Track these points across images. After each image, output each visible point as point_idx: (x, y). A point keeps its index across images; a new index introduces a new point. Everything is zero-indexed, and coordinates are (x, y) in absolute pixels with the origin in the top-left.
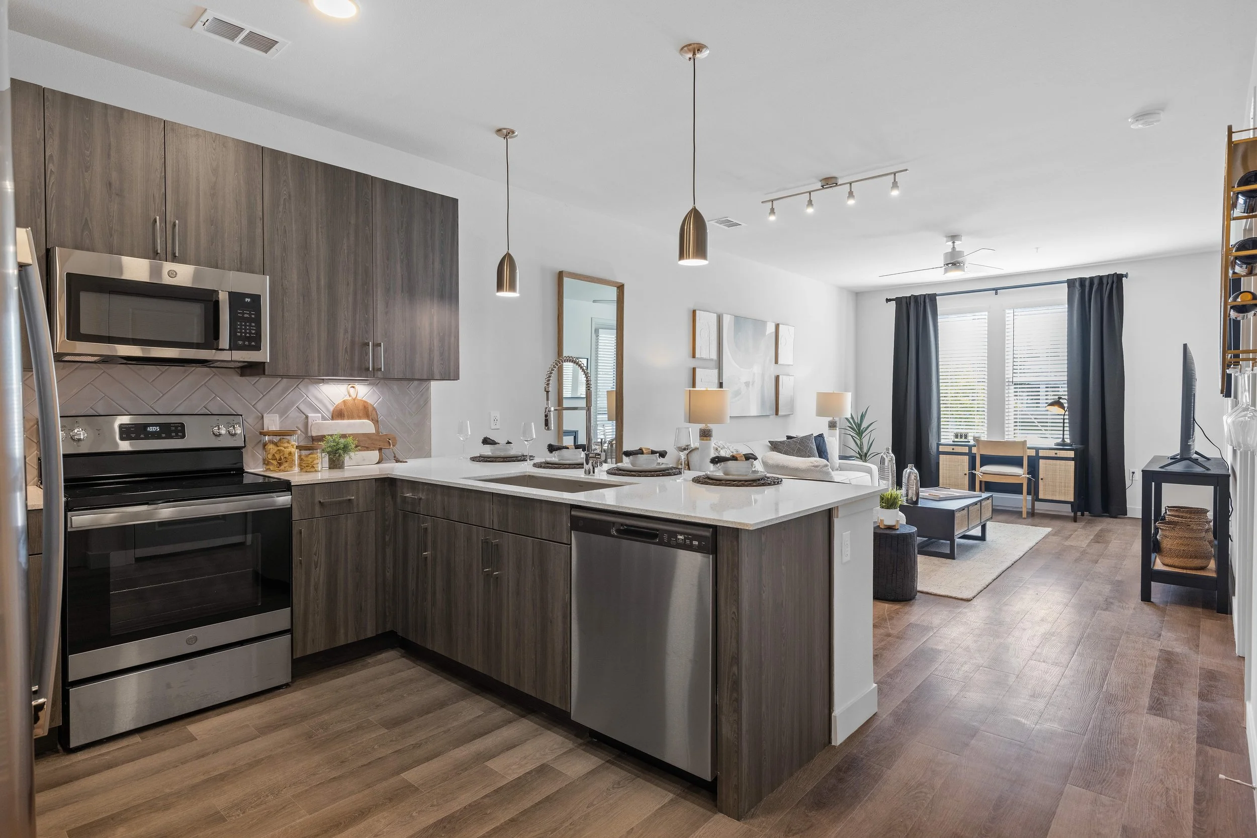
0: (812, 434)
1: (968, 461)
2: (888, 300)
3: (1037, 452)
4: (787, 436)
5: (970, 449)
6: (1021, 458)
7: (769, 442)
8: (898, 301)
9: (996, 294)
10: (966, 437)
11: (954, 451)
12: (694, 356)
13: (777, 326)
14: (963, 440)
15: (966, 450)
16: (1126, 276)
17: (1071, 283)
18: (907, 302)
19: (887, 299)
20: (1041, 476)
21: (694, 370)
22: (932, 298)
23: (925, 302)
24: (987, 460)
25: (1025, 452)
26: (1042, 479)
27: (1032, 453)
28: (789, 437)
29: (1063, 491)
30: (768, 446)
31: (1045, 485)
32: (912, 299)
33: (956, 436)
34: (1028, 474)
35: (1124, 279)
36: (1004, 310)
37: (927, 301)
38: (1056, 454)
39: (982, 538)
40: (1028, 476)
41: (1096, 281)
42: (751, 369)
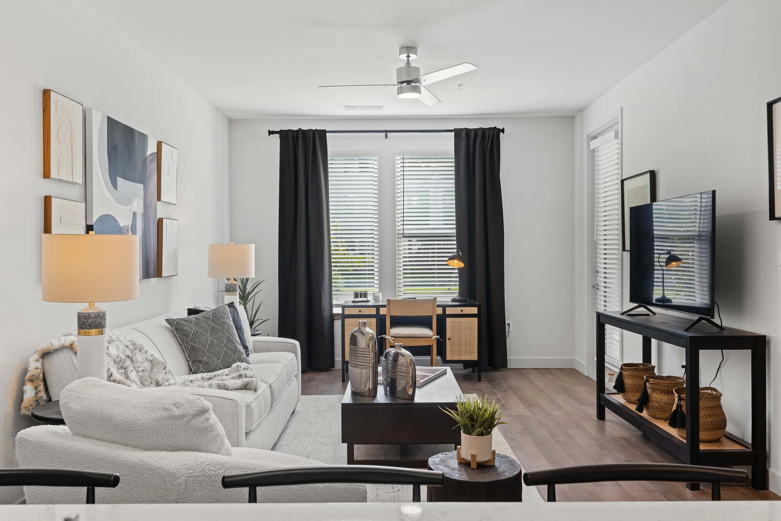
1: (375, 324)
2: (270, 133)
3: (444, 311)
5: (378, 311)
6: (430, 318)
7: (167, 320)
8: (285, 135)
9: (386, 137)
10: (365, 295)
11: (361, 313)
12: (46, 174)
13: (159, 144)
14: (363, 299)
15: (373, 311)
16: (503, 131)
17: (458, 133)
18: (293, 136)
19: (269, 132)
20: (448, 336)
21: (47, 200)
22: (322, 134)
23: (314, 138)
24: (398, 322)
25: (434, 311)
26: (449, 339)
27: (440, 311)
28: (191, 312)
29: (468, 350)
30: (168, 328)
31: (451, 346)
32: (300, 134)
33: (356, 295)
34: (437, 335)
35: (501, 133)
36: (394, 156)
37: (317, 137)
38: (462, 311)
40: (437, 337)
41: (480, 134)
42: (130, 206)
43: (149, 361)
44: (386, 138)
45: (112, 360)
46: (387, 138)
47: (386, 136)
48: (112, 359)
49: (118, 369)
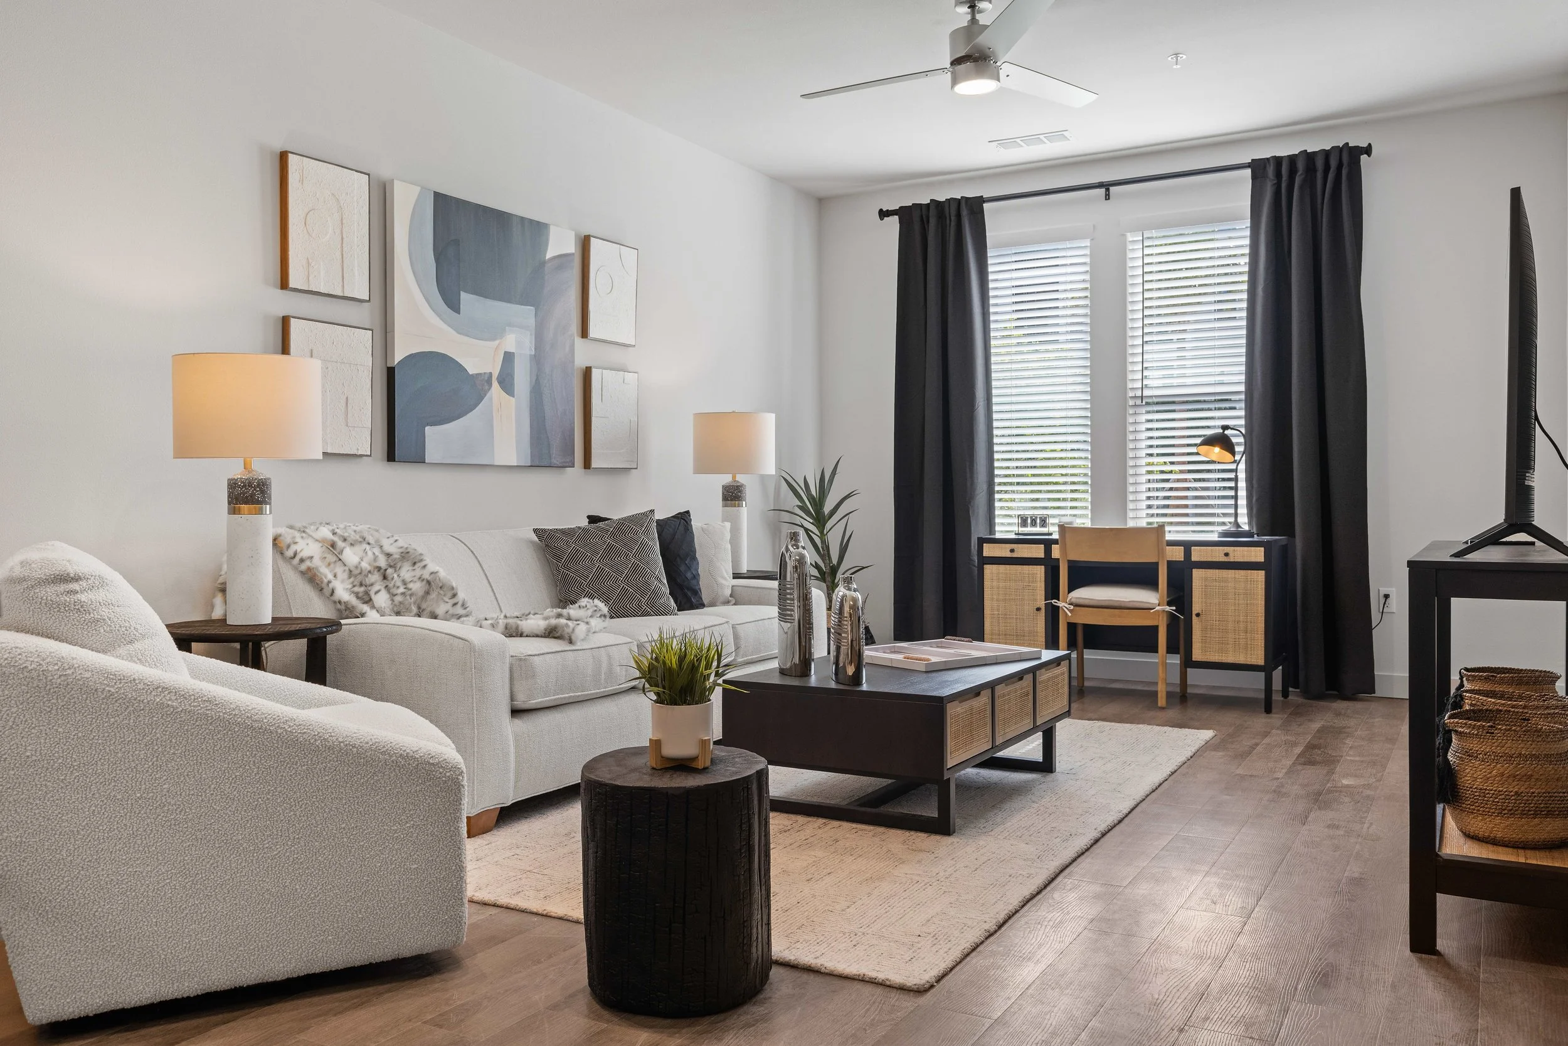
0: (652, 511)
1: (1043, 579)
2: (883, 214)
3: (1188, 553)
4: (589, 517)
5: (1048, 551)
6: (1155, 566)
7: (535, 531)
8: (906, 214)
9: (1107, 197)
10: (1044, 523)
11: (1015, 555)
12: (284, 284)
13: (585, 244)
14: (1038, 529)
15: (1038, 552)
16: (1368, 150)
17: (1258, 167)
18: (922, 216)
19: (881, 211)
20: (1196, 608)
21: (285, 321)
22: (975, 206)
23: (959, 216)
24: (1083, 574)
25: (1161, 552)
26: (1198, 615)
27: (1178, 554)
28: (593, 519)
29: (1242, 642)
30: (532, 542)
31: (1204, 630)
32: (933, 211)
33: (1024, 521)
34: (1169, 604)
35: (1364, 157)
36: (1124, 235)
37: (965, 212)
38: (1227, 555)
39: (1046, 766)
40: (1168, 608)
41: (1301, 165)
42: (497, 342)
43: (425, 582)
44: (1106, 199)
45: (344, 571)
46: (1109, 199)
47: (1106, 195)
48: (347, 568)
49: (354, 586)
